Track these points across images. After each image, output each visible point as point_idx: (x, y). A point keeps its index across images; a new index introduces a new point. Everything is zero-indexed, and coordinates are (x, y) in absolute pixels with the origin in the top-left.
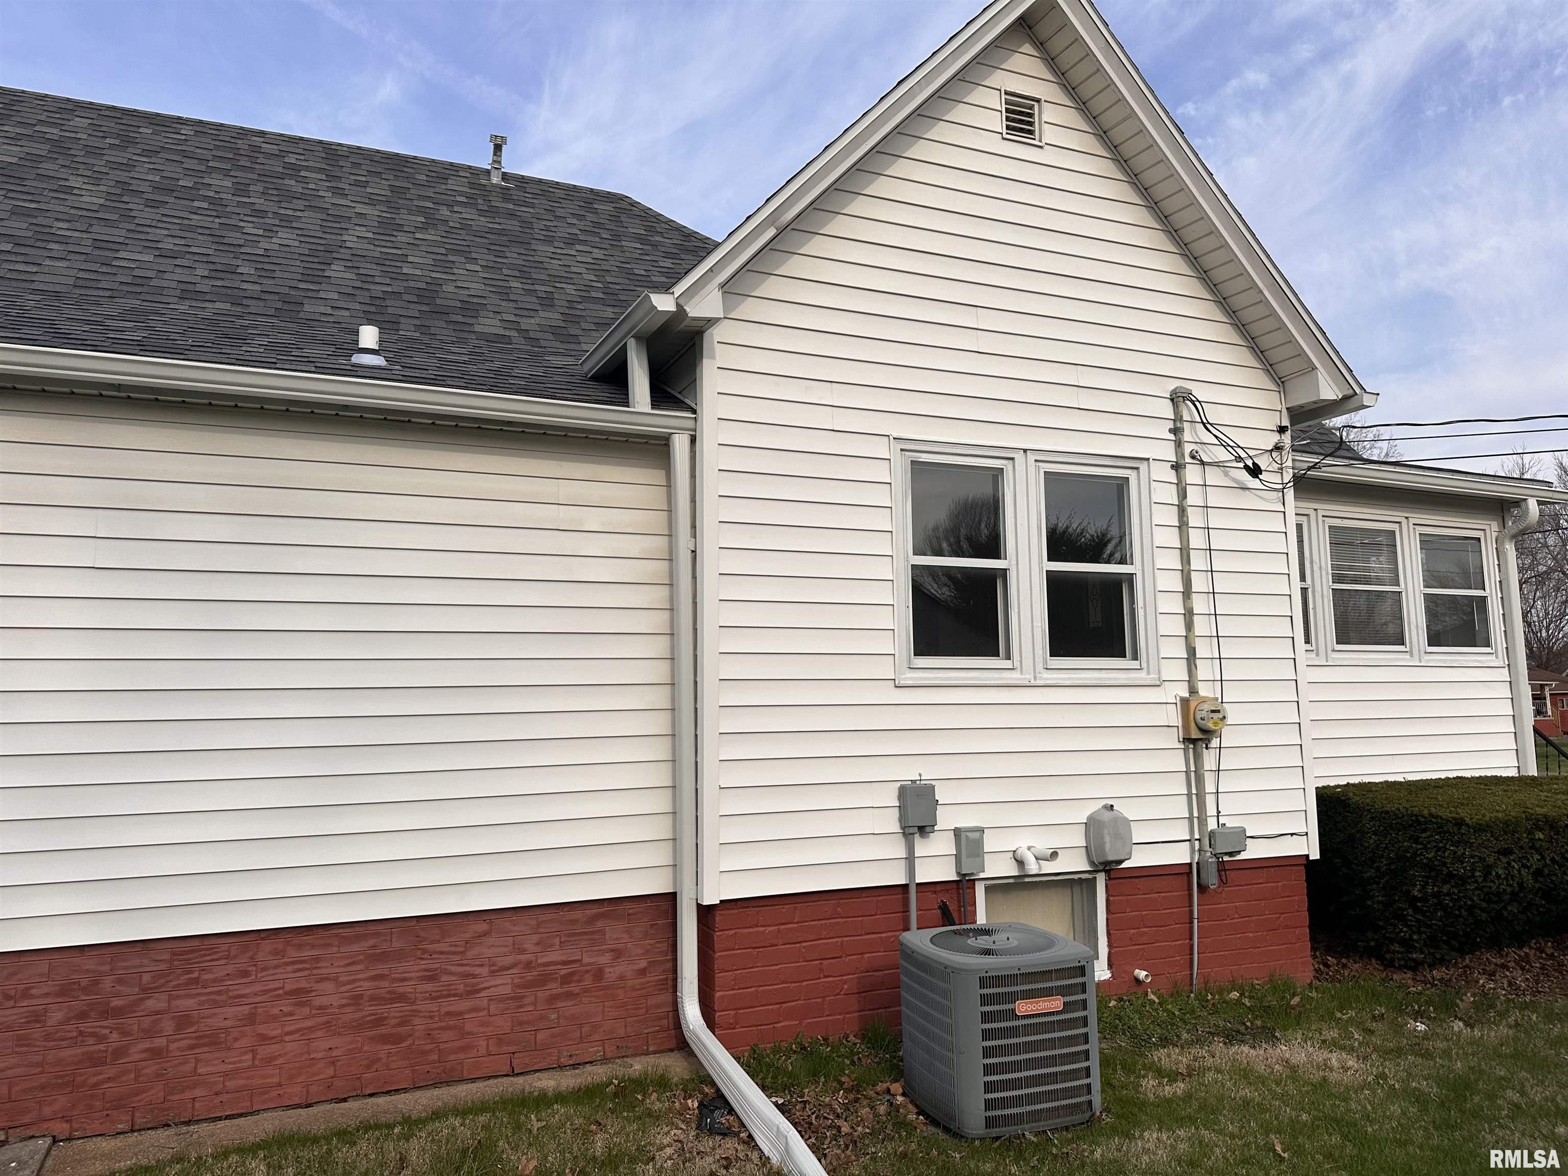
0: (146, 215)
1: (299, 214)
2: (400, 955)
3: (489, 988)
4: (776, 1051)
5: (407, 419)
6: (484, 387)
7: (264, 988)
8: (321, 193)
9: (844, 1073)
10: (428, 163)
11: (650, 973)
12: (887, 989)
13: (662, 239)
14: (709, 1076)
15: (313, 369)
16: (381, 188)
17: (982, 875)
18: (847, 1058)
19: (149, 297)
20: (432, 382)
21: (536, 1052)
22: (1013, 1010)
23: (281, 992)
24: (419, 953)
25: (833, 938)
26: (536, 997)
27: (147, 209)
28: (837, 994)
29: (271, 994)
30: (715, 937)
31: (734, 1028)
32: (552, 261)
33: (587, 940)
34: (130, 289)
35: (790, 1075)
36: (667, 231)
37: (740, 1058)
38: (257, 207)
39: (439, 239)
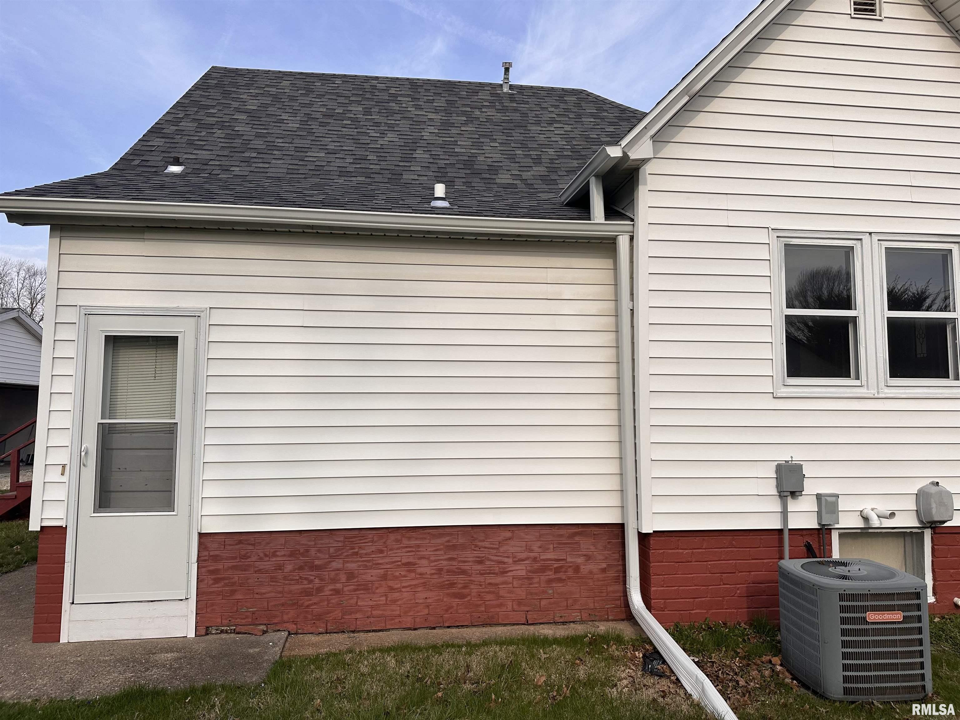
0: (320, 131)
1: (398, 122)
2: (463, 547)
3: (512, 571)
4: (691, 628)
5: (462, 237)
6: (504, 215)
7: (391, 561)
8: (409, 109)
9: (739, 647)
10: (467, 85)
11: (608, 571)
12: (767, 595)
13: (608, 115)
14: (648, 638)
15: (411, 211)
16: (440, 103)
17: (837, 526)
18: (740, 637)
19: (323, 177)
20: (475, 214)
21: (540, 612)
22: (865, 618)
23: (400, 563)
24: (473, 546)
25: (730, 560)
26: (540, 579)
27: (320, 128)
28: (733, 596)
29: (395, 564)
30: (650, 553)
31: (664, 611)
32: (540, 136)
33: (569, 547)
34: (314, 173)
35: (702, 644)
36: (610, 109)
37: (668, 629)
38: (376, 121)
39: (474, 129)
